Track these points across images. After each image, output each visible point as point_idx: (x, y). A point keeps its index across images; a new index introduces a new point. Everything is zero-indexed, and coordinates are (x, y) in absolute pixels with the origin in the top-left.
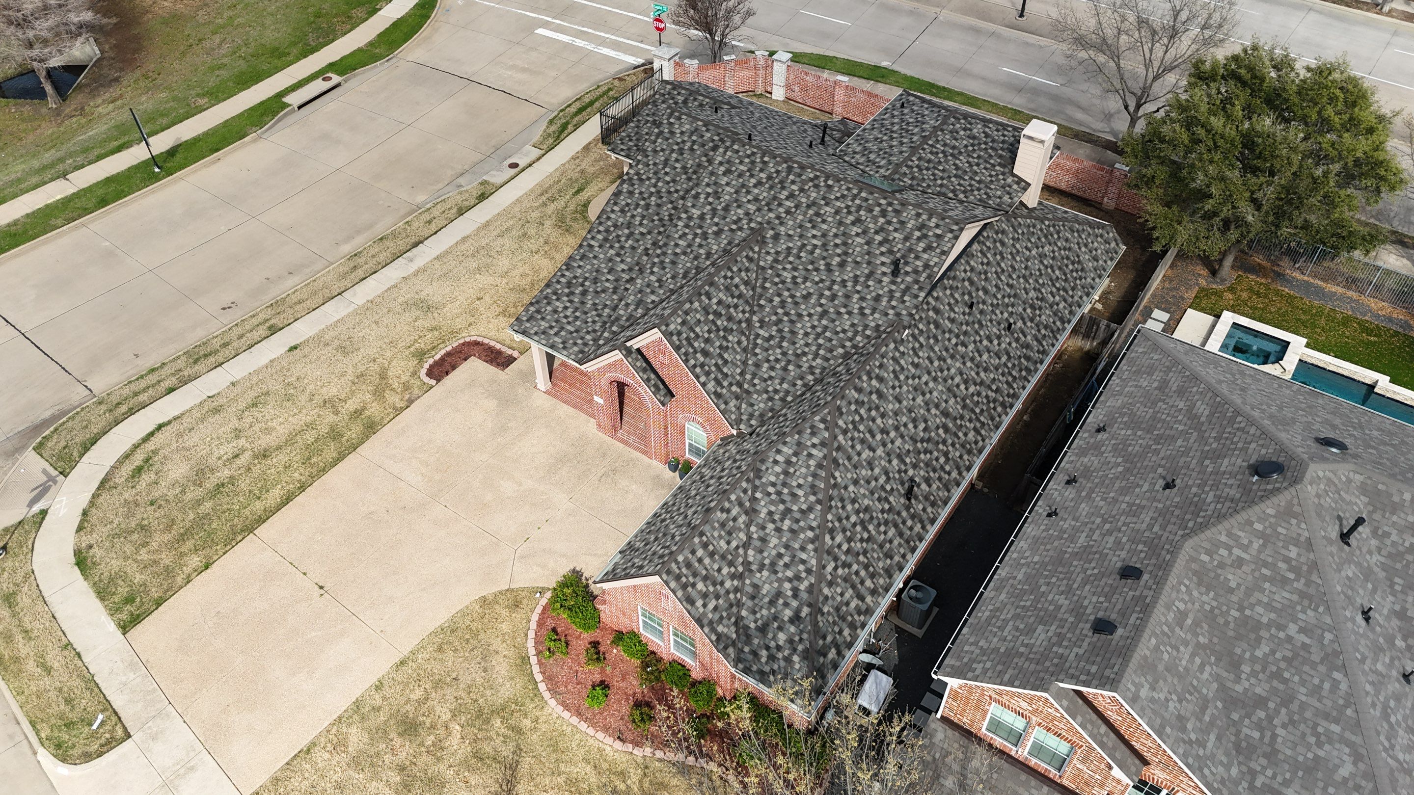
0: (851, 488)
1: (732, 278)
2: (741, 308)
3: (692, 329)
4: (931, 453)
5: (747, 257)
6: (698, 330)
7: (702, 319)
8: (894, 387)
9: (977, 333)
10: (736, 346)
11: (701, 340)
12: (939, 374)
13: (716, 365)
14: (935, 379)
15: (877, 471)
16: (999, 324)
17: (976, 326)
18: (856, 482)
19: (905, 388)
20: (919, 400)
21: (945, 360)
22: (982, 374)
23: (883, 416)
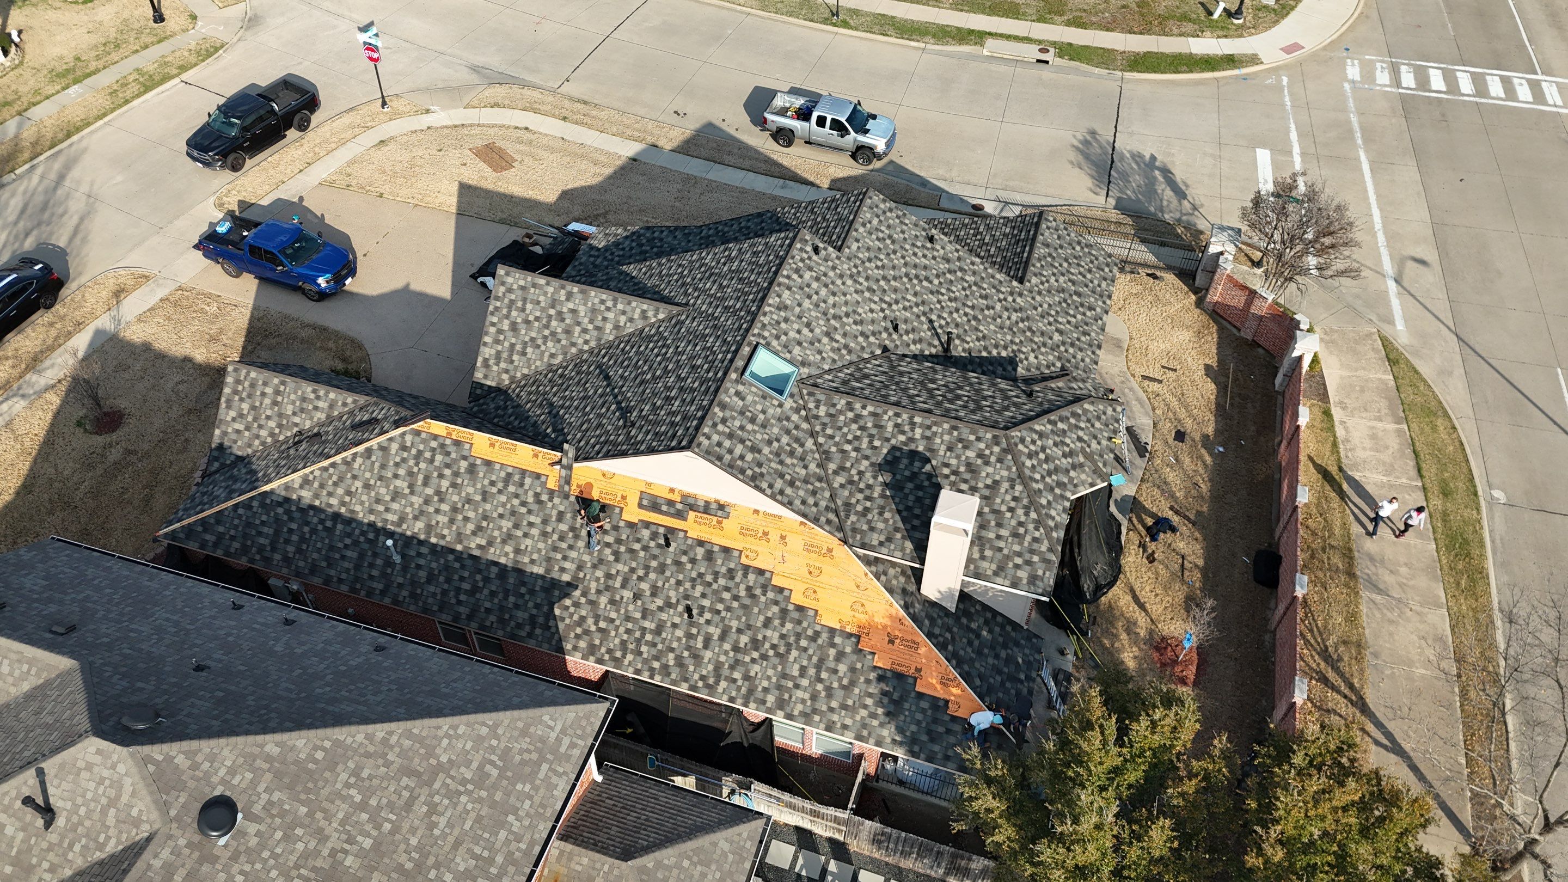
0: (358, 484)
1: (608, 309)
2: (588, 337)
3: (525, 300)
4: (463, 567)
5: (644, 312)
6: (529, 306)
7: (543, 304)
8: (493, 483)
9: (647, 568)
10: (547, 354)
11: (523, 315)
12: (555, 537)
13: (513, 346)
14: (545, 534)
15: (395, 506)
16: (687, 597)
17: (654, 564)
18: (367, 486)
19: (503, 498)
20: (506, 524)
21: (577, 537)
22: (603, 600)
23: (454, 485)
